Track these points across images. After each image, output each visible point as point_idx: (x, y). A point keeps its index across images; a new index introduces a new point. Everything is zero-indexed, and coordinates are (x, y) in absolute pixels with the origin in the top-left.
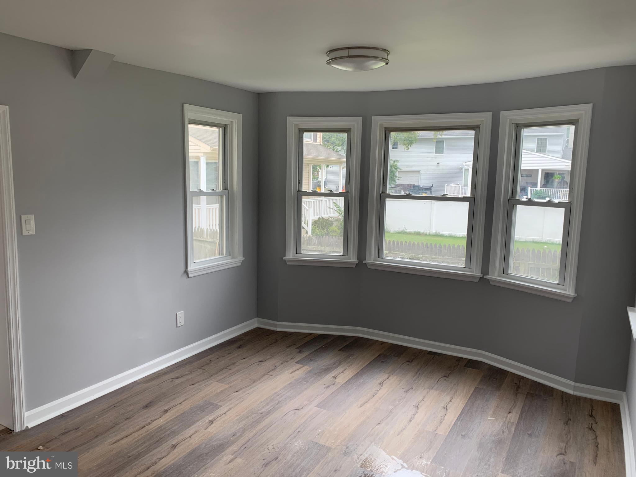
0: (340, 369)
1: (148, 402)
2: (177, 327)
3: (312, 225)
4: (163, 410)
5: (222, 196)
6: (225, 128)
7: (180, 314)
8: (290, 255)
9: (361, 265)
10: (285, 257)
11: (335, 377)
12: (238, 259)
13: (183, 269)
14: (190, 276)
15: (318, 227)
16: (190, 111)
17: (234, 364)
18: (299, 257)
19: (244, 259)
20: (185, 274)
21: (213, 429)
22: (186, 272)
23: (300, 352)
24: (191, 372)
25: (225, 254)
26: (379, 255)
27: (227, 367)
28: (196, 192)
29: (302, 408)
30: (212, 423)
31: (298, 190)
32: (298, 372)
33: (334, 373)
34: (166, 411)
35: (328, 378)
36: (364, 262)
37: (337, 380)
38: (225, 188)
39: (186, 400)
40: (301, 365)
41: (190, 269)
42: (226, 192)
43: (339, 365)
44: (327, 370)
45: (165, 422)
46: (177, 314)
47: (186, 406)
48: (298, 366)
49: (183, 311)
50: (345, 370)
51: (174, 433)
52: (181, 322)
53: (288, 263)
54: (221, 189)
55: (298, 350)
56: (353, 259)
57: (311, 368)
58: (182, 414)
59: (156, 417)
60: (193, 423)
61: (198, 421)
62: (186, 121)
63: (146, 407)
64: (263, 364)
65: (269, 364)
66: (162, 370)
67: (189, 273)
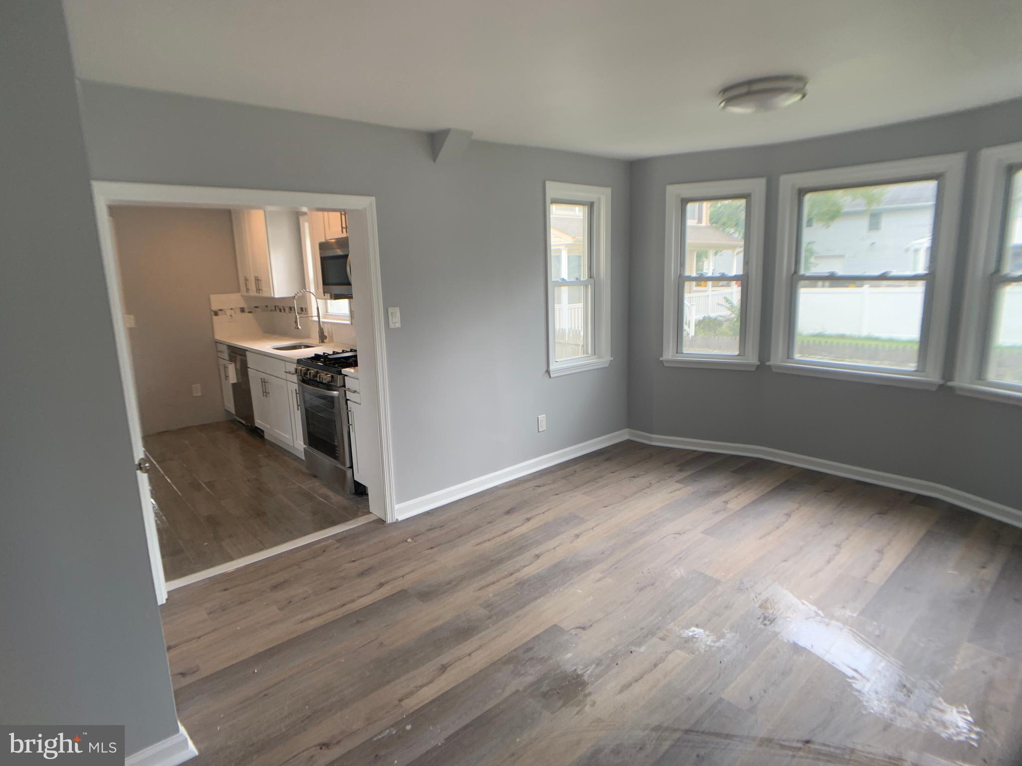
0: (733, 493)
1: (510, 508)
2: (539, 432)
3: (696, 326)
4: (525, 517)
5: (586, 286)
6: (591, 206)
7: (542, 417)
8: (669, 355)
9: (763, 367)
10: (662, 356)
11: (726, 502)
12: (605, 359)
13: (545, 369)
14: (552, 376)
15: (702, 329)
16: (553, 189)
17: (601, 477)
18: (679, 358)
19: (612, 359)
20: (547, 374)
21: (579, 543)
22: (548, 372)
23: (681, 470)
24: (554, 482)
25: (590, 353)
26: (789, 354)
27: (593, 480)
28: (558, 281)
29: (685, 533)
30: (578, 537)
31: (680, 274)
32: (678, 492)
33: (724, 497)
34: (528, 519)
35: (717, 502)
36: (767, 363)
37: (729, 506)
38: (591, 276)
39: (549, 510)
40: (682, 485)
41: (552, 368)
42: (592, 280)
43: (733, 488)
44: (715, 493)
45: (528, 530)
46: (538, 418)
47: (549, 517)
48: (678, 486)
49: (544, 415)
50: (739, 495)
51: (538, 543)
52: (543, 427)
53: (666, 365)
54: (586, 278)
55: (678, 468)
56: (752, 359)
57: (696, 489)
58: (545, 524)
59: (518, 525)
60: (558, 534)
61: (562, 533)
62: (548, 201)
63: (508, 512)
64: (636, 480)
65: (643, 481)
66: (524, 477)
67: (551, 373)
